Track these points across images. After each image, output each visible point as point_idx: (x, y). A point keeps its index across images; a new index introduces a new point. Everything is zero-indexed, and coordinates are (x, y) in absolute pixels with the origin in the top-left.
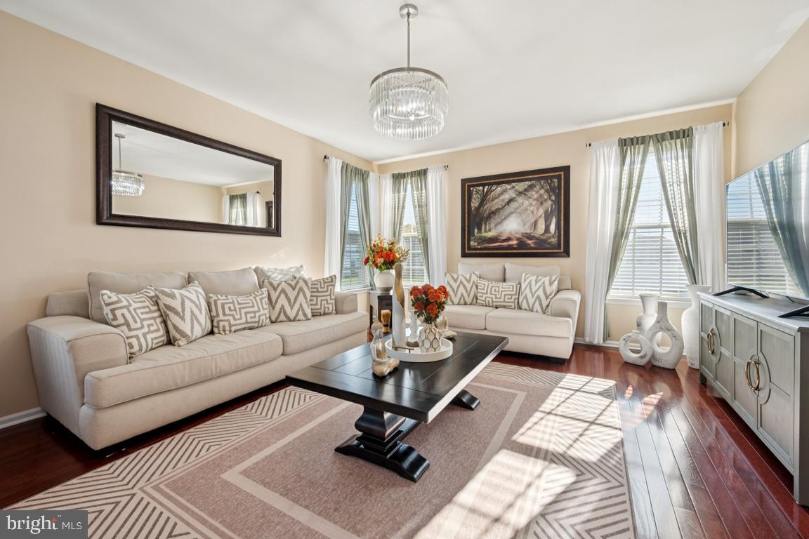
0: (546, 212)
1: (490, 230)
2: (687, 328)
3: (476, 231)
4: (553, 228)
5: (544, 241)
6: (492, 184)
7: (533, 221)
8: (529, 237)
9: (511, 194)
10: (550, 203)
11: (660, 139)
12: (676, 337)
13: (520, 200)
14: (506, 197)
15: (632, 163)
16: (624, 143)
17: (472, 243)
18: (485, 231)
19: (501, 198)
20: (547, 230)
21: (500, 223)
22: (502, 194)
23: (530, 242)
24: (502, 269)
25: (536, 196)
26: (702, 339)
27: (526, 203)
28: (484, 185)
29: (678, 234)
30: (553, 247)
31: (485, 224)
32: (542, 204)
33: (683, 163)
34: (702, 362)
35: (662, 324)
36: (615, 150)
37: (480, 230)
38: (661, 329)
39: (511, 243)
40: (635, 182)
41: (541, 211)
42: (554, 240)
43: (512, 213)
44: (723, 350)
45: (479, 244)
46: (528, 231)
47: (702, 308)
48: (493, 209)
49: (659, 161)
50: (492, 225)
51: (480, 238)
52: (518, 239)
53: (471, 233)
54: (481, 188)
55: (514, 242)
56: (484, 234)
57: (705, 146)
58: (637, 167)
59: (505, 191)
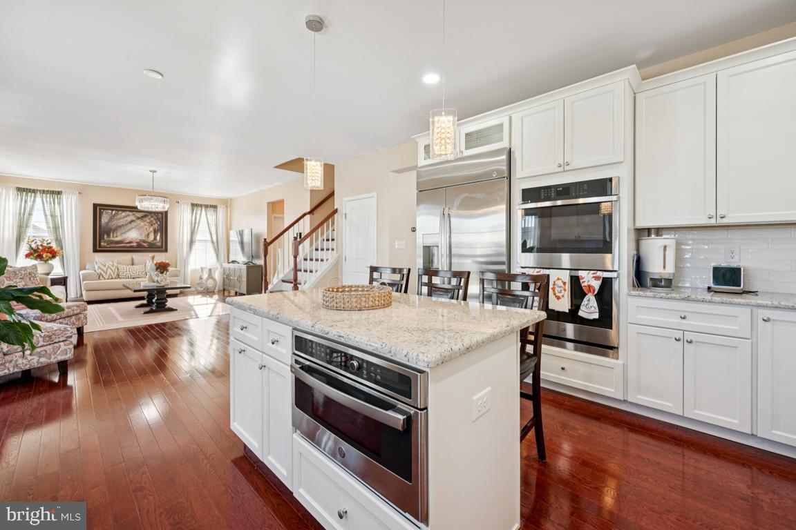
0: (154, 230)
1: (117, 237)
2: (217, 276)
3: (106, 236)
4: (158, 238)
5: (154, 244)
6: (119, 211)
7: (146, 233)
8: (144, 242)
9: (133, 218)
10: (156, 225)
11: (206, 206)
12: (214, 280)
13: (138, 222)
14: (129, 219)
15: (196, 214)
16: (193, 205)
17: (102, 244)
18: (113, 237)
19: (125, 219)
20: (155, 239)
21: (125, 233)
22: (126, 216)
23: (145, 244)
24: (131, 259)
25: (148, 221)
26: (224, 278)
27: (142, 224)
28: (112, 210)
29: (213, 242)
30: (158, 247)
31: (113, 233)
32: (152, 225)
33: (214, 217)
34: (224, 284)
35: (210, 276)
36: (190, 207)
37: (109, 236)
38: (210, 278)
39: (132, 244)
40: (197, 221)
41: (152, 229)
42: (159, 244)
43: (132, 228)
44: (232, 278)
45: (108, 244)
46: (144, 238)
47: (224, 270)
48: (119, 224)
49: (206, 215)
50: (119, 234)
51: (109, 241)
52: (137, 242)
53: (101, 238)
54: (110, 211)
55: (135, 244)
56: (112, 239)
57: (221, 211)
58: (198, 216)
59: (128, 215)
